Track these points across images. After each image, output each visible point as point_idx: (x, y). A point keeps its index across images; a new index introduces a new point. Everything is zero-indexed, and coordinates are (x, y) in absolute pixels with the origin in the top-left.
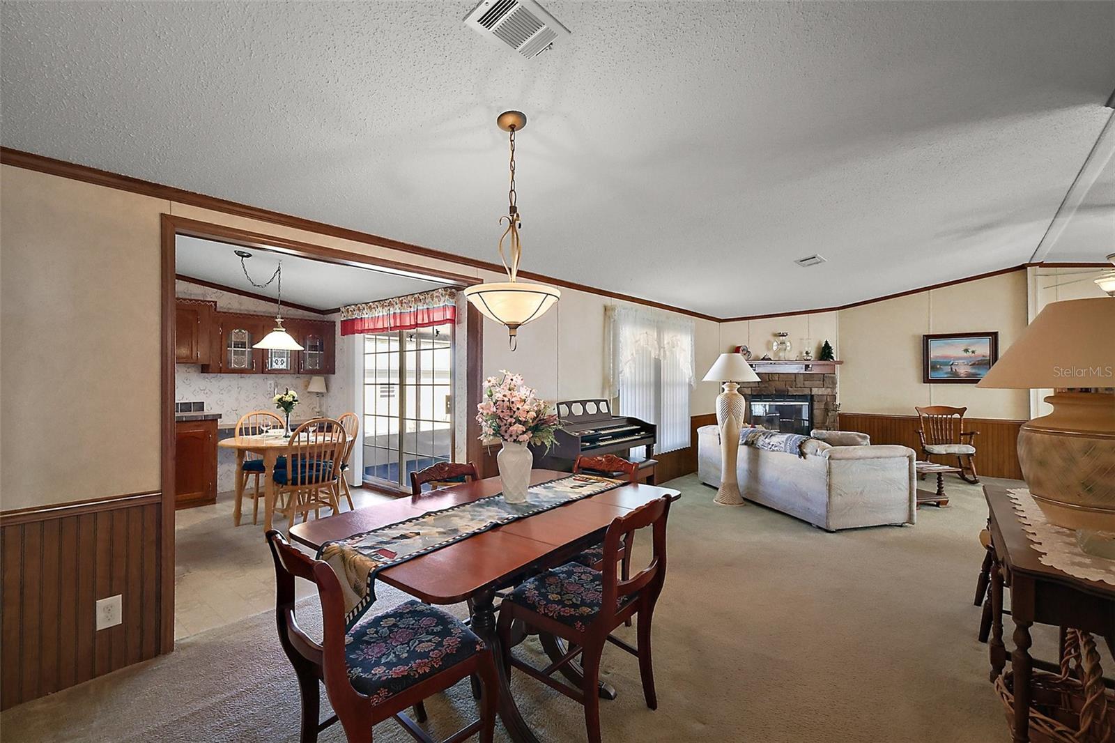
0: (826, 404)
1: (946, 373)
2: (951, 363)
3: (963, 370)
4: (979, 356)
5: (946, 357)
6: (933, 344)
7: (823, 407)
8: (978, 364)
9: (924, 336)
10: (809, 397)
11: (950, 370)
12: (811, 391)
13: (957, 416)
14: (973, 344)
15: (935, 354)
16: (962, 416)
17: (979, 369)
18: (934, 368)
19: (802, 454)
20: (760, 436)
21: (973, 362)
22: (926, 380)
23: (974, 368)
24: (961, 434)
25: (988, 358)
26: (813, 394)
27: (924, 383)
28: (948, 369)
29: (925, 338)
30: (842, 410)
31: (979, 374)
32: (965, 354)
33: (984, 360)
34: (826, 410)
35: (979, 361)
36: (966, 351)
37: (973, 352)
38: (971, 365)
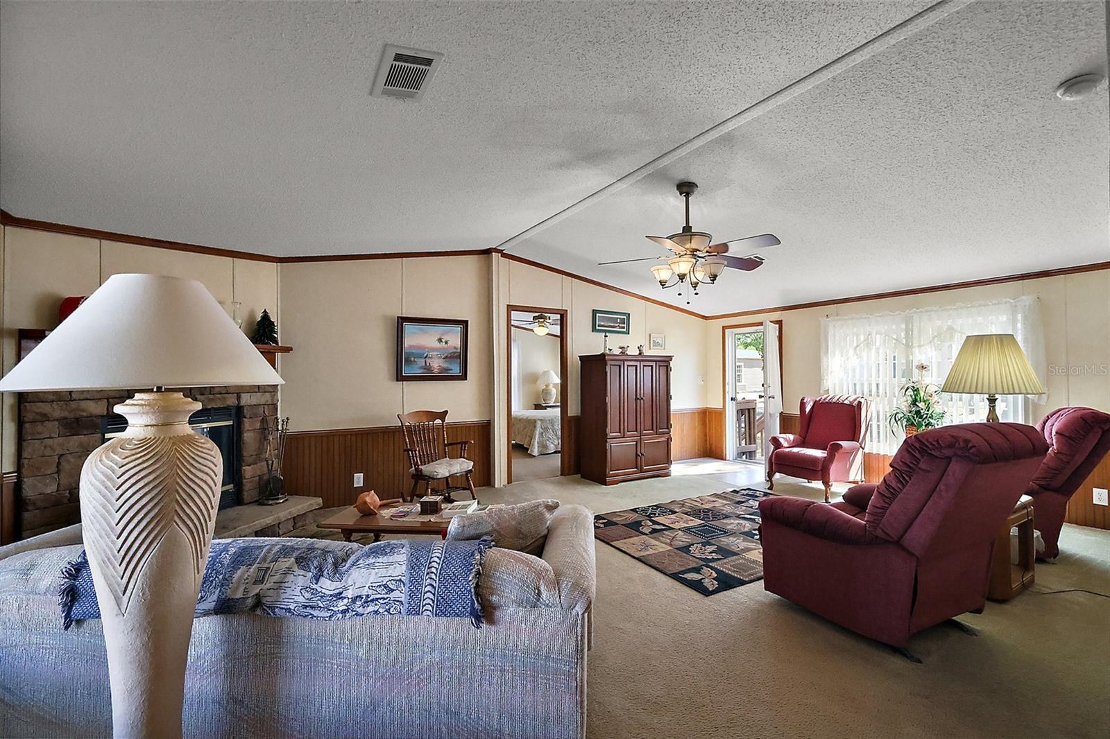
0: (264, 421)
1: (421, 368)
2: (425, 355)
3: (436, 364)
4: (450, 347)
5: (418, 347)
6: (408, 328)
7: (258, 425)
8: (450, 358)
9: (398, 317)
10: (233, 412)
11: (424, 364)
12: (239, 398)
13: (438, 421)
14: (446, 333)
15: (409, 344)
16: (443, 421)
17: (451, 363)
18: (408, 361)
19: (484, 612)
20: (289, 570)
21: (446, 355)
22: (400, 377)
23: (446, 361)
24: (445, 445)
25: (459, 351)
26: (243, 403)
27: (397, 380)
28: (421, 362)
29: (400, 320)
30: (293, 428)
31: (451, 370)
32: (438, 345)
33: (455, 353)
34: (264, 431)
35: (451, 353)
36: (440, 340)
37: (446, 343)
38: (444, 358)
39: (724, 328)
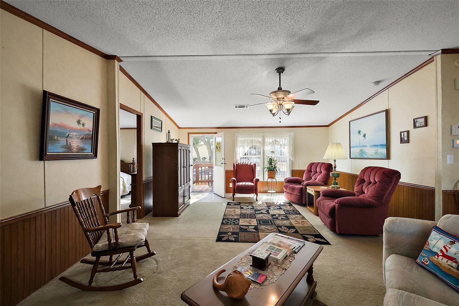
2: (67, 135)
8: (85, 139)
9: (44, 92)
21: (82, 136)
22: (42, 156)
25: (91, 133)
27: (40, 159)
29: (45, 95)
33: (89, 135)
35: (86, 135)
36: (79, 122)
37: (83, 125)
38: (81, 139)
39: (189, 134)
